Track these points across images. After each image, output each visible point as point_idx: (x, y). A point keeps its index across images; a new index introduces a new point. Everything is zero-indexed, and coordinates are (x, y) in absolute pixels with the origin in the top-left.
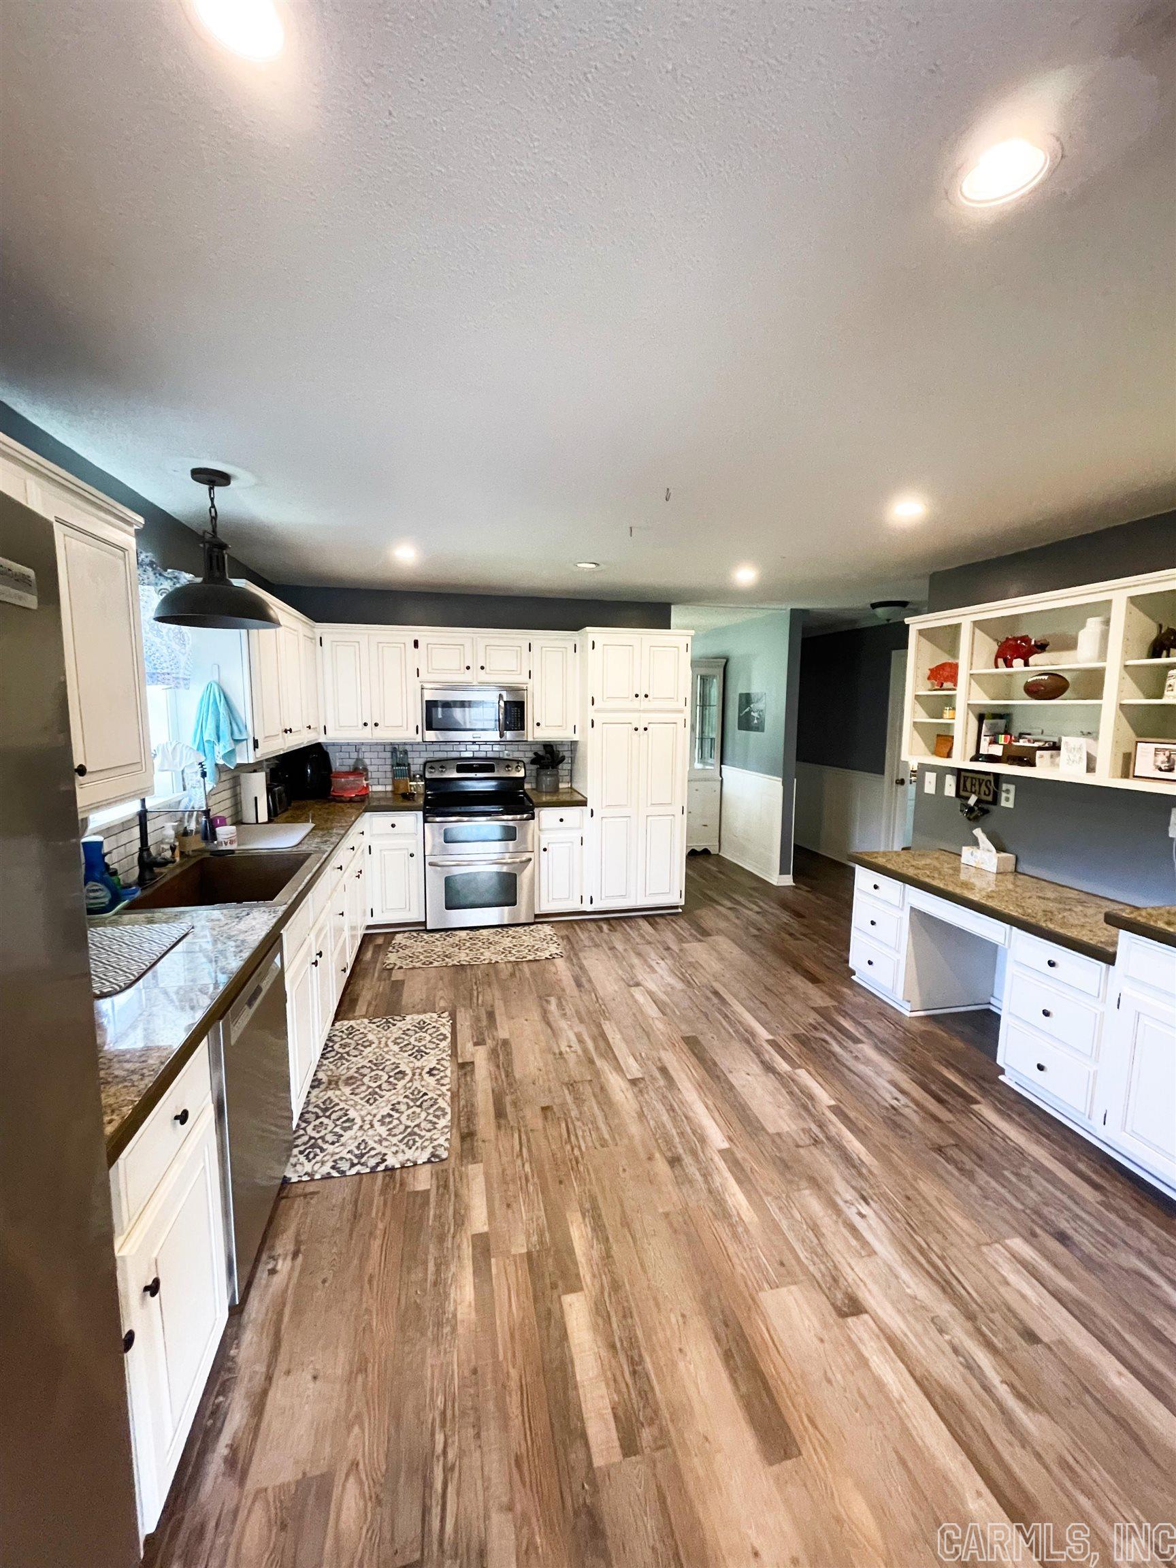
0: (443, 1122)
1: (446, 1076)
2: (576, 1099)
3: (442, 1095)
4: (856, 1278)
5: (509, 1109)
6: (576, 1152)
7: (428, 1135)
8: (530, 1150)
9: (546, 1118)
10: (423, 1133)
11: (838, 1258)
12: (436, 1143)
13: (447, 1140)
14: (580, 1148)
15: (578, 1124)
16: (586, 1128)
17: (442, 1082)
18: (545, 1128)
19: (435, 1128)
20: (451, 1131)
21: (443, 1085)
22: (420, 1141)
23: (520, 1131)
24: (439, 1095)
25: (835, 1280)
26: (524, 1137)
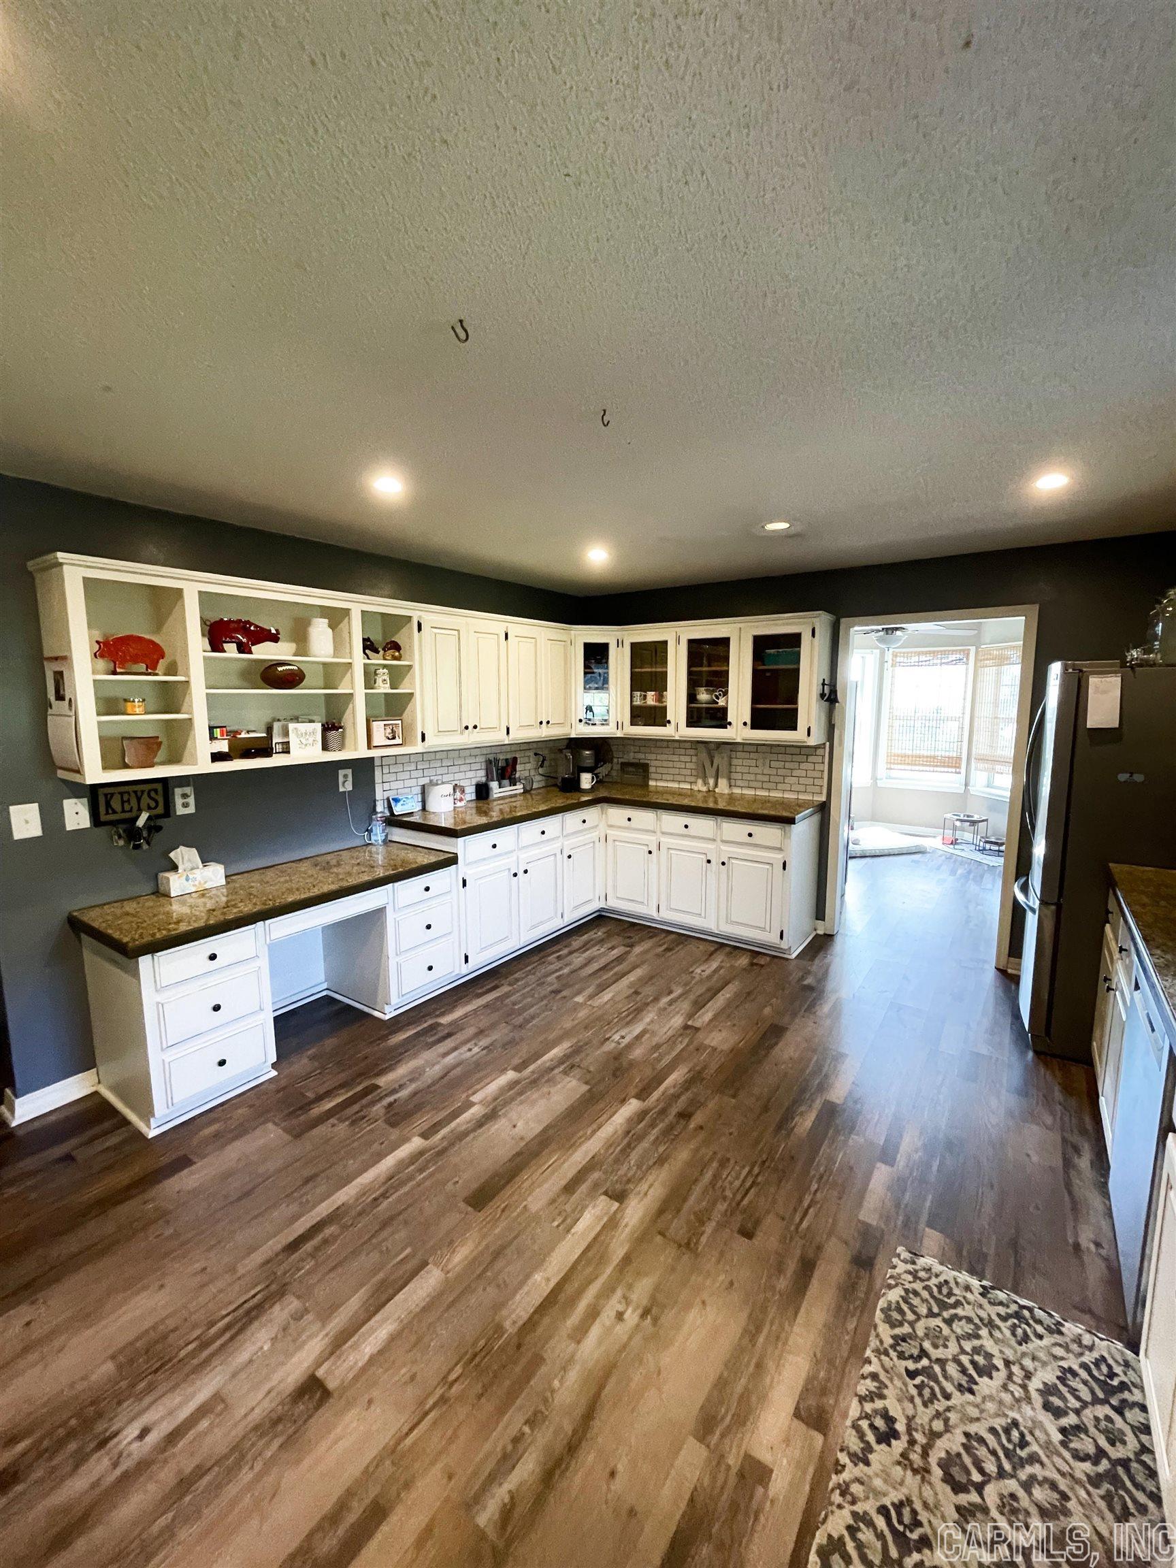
0: (894, 1295)
1: (862, 1399)
2: (702, 1223)
3: (881, 1352)
4: (268, 1399)
5: (792, 1266)
6: (756, 1170)
7: (918, 1286)
8: (800, 1201)
9: (757, 1223)
10: (925, 1294)
11: (239, 1431)
12: (910, 1267)
13: (894, 1267)
14: (750, 1172)
15: (729, 1193)
16: (726, 1184)
17: (870, 1385)
18: (768, 1212)
19: (907, 1291)
20: (884, 1279)
21: (874, 1376)
22: (930, 1283)
23: (797, 1229)
24: (886, 1353)
25: (279, 1420)
26: (797, 1219)
